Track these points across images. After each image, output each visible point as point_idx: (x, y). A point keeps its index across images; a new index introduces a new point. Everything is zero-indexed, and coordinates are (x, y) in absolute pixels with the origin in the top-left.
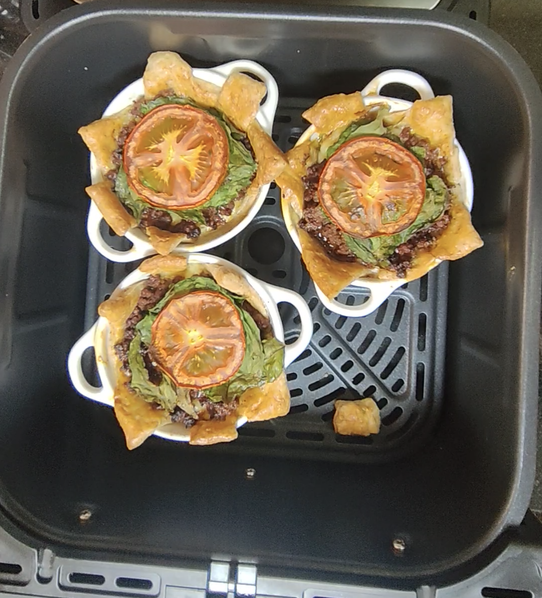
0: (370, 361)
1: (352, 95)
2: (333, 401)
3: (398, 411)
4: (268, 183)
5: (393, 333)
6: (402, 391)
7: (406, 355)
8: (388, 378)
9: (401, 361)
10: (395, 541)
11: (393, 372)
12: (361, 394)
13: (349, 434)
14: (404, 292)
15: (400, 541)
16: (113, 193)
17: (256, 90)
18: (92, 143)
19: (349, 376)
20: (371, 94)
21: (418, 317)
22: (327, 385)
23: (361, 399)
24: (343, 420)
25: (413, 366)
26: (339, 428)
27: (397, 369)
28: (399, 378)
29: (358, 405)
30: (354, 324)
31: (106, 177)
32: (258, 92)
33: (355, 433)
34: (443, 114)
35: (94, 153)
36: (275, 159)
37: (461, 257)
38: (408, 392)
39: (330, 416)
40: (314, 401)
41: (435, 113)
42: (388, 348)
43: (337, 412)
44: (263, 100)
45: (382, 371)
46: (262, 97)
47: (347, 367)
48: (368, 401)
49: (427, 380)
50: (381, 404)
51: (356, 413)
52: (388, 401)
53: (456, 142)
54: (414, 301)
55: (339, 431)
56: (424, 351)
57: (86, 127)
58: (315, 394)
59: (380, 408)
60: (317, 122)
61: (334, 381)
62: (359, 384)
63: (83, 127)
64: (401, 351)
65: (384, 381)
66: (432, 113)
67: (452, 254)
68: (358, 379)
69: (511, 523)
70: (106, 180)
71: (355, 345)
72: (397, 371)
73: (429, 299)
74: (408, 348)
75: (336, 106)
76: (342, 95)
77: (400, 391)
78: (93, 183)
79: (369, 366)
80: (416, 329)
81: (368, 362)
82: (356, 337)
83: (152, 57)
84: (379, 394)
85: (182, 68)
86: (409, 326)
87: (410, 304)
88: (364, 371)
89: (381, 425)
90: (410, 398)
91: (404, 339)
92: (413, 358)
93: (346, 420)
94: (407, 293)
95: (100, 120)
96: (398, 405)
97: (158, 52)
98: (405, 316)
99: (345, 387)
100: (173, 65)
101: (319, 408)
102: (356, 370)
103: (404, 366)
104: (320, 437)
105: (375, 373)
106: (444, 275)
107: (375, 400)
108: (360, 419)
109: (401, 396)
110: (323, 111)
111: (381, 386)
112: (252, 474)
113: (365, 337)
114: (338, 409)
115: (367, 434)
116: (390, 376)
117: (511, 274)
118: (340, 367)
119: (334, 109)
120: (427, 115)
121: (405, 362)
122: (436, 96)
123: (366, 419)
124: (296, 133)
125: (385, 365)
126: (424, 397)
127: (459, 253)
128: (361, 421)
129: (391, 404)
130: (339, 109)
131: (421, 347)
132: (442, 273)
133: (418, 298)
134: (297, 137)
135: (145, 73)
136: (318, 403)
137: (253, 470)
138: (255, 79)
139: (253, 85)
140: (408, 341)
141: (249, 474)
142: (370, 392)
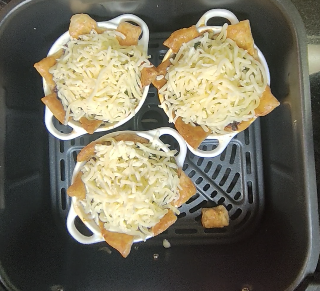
0: (220, 183)
1: (190, 28)
2: (201, 209)
3: (239, 211)
4: (148, 85)
5: (231, 165)
6: (240, 199)
7: (240, 177)
8: (231, 192)
9: (238, 181)
10: (243, 289)
11: (234, 188)
12: (217, 203)
13: (212, 228)
14: (235, 140)
15: (246, 289)
16: (58, 100)
17: (135, 32)
18: (43, 72)
19: (208, 193)
20: (202, 26)
21: (245, 154)
22: (196, 200)
23: (217, 206)
24: (206, 220)
25: (245, 183)
26: (205, 225)
27: (236, 186)
28: (238, 191)
29: (215, 210)
30: (208, 162)
31: (53, 91)
32: (137, 32)
33: (215, 226)
34: (245, 31)
35: (45, 77)
36: (150, 71)
37: (268, 113)
38: (244, 199)
39: (199, 218)
40: (189, 210)
41: (240, 31)
42: (230, 174)
43: (203, 215)
44: (140, 36)
45: (227, 188)
46: (140, 35)
47: (206, 188)
48: (221, 207)
49: (254, 191)
50: (229, 208)
51: (215, 215)
52: (233, 206)
53: (255, 46)
54: (242, 145)
55: (205, 226)
56: (251, 174)
57: (38, 63)
58: (189, 206)
59: (228, 210)
60: (172, 46)
61: (200, 197)
62: (215, 198)
63: (36, 63)
64: (237, 175)
65: (229, 194)
66: (238, 31)
67: (262, 112)
68: (214, 194)
69: (309, 272)
70: (53, 93)
71: (210, 174)
72: (236, 187)
73: (251, 143)
74: (241, 173)
75: (182, 36)
76: (185, 29)
77: (239, 199)
78: (46, 96)
79: (219, 186)
80: (245, 161)
81: (219, 184)
82: (210, 170)
83: (73, 18)
84: (227, 202)
85: (90, 23)
86: (240, 160)
87: (240, 147)
88: (217, 189)
89: (230, 221)
90: (245, 202)
91: (238, 168)
92: (245, 179)
93: (209, 220)
94: (237, 141)
95: (46, 58)
96: (238, 207)
97: (76, 15)
98: (237, 154)
99: (207, 200)
100: (86, 22)
101: (192, 214)
102: (212, 189)
103: (240, 184)
104: (195, 231)
105: (223, 190)
106: (258, 128)
107: (225, 206)
108: (217, 218)
109: (240, 202)
110: (175, 40)
111: (227, 197)
112: (157, 257)
113: (215, 169)
114: (203, 213)
115: (222, 226)
116: (232, 191)
117: (294, 124)
118: (202, 188)
119: (181, 38)
120: (236, 33)
121: (241, 181)
122: (240, 21)
123: (220, 217)
124: (163, 53)
125: (229, 184)
126: (254, 201)
127: (267, 111)
128: (218, 219)
129: (235, 208)
130: (184, 37)
131: (249, 172)
132: (257, 127)
133: (244, 143)
134: (163, 56)
135: (70, 28)
136: (192, 211)
137: (157, 255)
138: (134, 25)
139: (133, 29)
140: (241, 169)
141: (155, 257)
142: (221, 201)
